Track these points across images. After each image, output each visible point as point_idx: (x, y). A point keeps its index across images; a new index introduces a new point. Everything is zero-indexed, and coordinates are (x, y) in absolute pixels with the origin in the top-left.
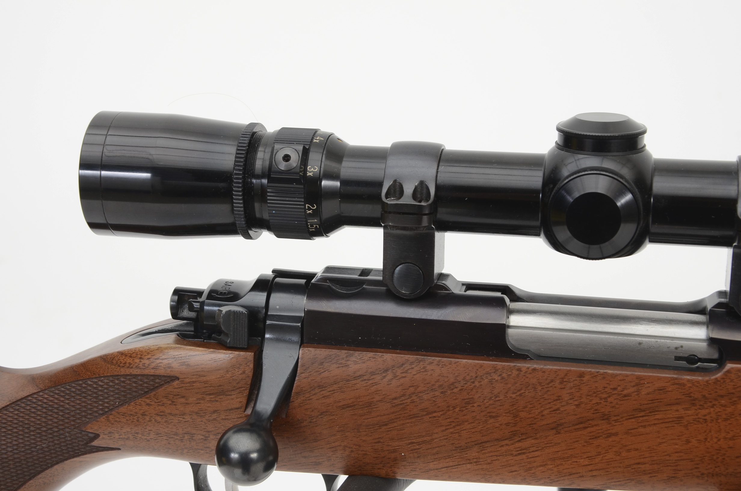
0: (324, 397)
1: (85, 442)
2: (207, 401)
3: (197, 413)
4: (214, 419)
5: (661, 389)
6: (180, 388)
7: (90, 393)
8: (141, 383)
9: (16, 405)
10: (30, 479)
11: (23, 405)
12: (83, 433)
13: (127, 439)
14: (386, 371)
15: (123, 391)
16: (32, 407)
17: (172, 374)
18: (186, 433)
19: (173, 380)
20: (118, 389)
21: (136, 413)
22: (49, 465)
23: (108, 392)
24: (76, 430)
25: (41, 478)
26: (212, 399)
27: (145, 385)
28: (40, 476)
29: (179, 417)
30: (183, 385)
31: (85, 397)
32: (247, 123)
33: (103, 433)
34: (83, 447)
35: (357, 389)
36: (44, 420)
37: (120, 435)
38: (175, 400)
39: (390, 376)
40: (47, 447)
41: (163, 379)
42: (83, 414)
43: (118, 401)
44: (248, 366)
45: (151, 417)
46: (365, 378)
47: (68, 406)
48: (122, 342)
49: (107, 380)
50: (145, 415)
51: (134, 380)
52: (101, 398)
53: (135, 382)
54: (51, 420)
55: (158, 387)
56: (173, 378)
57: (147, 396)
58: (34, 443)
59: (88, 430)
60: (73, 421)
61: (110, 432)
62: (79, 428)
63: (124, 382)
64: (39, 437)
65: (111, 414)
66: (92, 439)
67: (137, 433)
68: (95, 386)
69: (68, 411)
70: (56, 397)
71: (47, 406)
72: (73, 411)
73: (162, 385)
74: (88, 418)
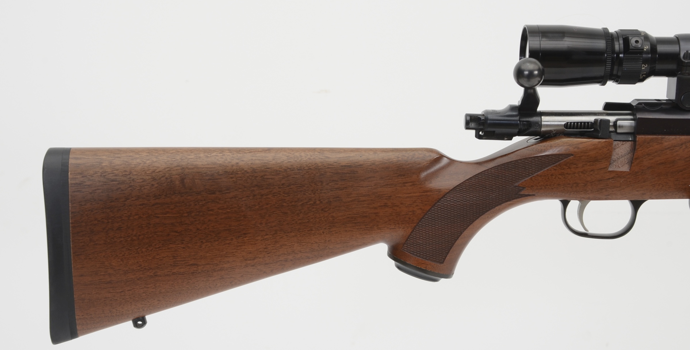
0: (650, 159)
1: (517, 192)
2: (589, 165)
3: (582, 172)
4: (591, 175)
6: (573, 160)
7: (521, 167)
8: (551, 159)
10: (482, 215)
11: (480, 176)
12: (516, 187)
13: (541, 189)
14: (682, 144)
15: (540, 164)
17: (569, 153)
18: (574, 183)
20: (537, 163)
21: (548, 175)
22: (493, 207)
23: (532, 165)
24: (512, 186)
26: (591, 164)
27: (554, 160)
28: (487, 213)
29: (572, 175)
30: (575, 158)
31: (517, 169)
32: (603, 28)
33: (527, 187)
34: (514, 195)
35: (667, 155)
36: (494, 182)
37: (537, 187)
38: (570, 166)
39: (684, 147)
40: (495, 197)
41: (564, 156)
43: (537, 169)
44: (611, 146)
45: (556, 176)
46: (671, 149)
47: (508, 174)
48: (528, 142)
49: (531, 159)
50: (553, 175)
51: (547, 158)
52: (528, 169)
53: (547, 159)
54: (498, 182)
55: (560, 160)
56: (570, 155)
57: (554, 165)
58: (488, 195)
59: (519, 186)
60: (511, 182)
61: (532, 186)
62: (514, 185)
63: (541, 159)
64: (491, 191)
65: (533, 176)
66: (520, 190)
67: (547, 185)
68: (524, 163)
69: (508, 177)
70: (500, 170)
71: (495, 175)
72: (511, 177)
73: (564, 159)
74: (520, 180)
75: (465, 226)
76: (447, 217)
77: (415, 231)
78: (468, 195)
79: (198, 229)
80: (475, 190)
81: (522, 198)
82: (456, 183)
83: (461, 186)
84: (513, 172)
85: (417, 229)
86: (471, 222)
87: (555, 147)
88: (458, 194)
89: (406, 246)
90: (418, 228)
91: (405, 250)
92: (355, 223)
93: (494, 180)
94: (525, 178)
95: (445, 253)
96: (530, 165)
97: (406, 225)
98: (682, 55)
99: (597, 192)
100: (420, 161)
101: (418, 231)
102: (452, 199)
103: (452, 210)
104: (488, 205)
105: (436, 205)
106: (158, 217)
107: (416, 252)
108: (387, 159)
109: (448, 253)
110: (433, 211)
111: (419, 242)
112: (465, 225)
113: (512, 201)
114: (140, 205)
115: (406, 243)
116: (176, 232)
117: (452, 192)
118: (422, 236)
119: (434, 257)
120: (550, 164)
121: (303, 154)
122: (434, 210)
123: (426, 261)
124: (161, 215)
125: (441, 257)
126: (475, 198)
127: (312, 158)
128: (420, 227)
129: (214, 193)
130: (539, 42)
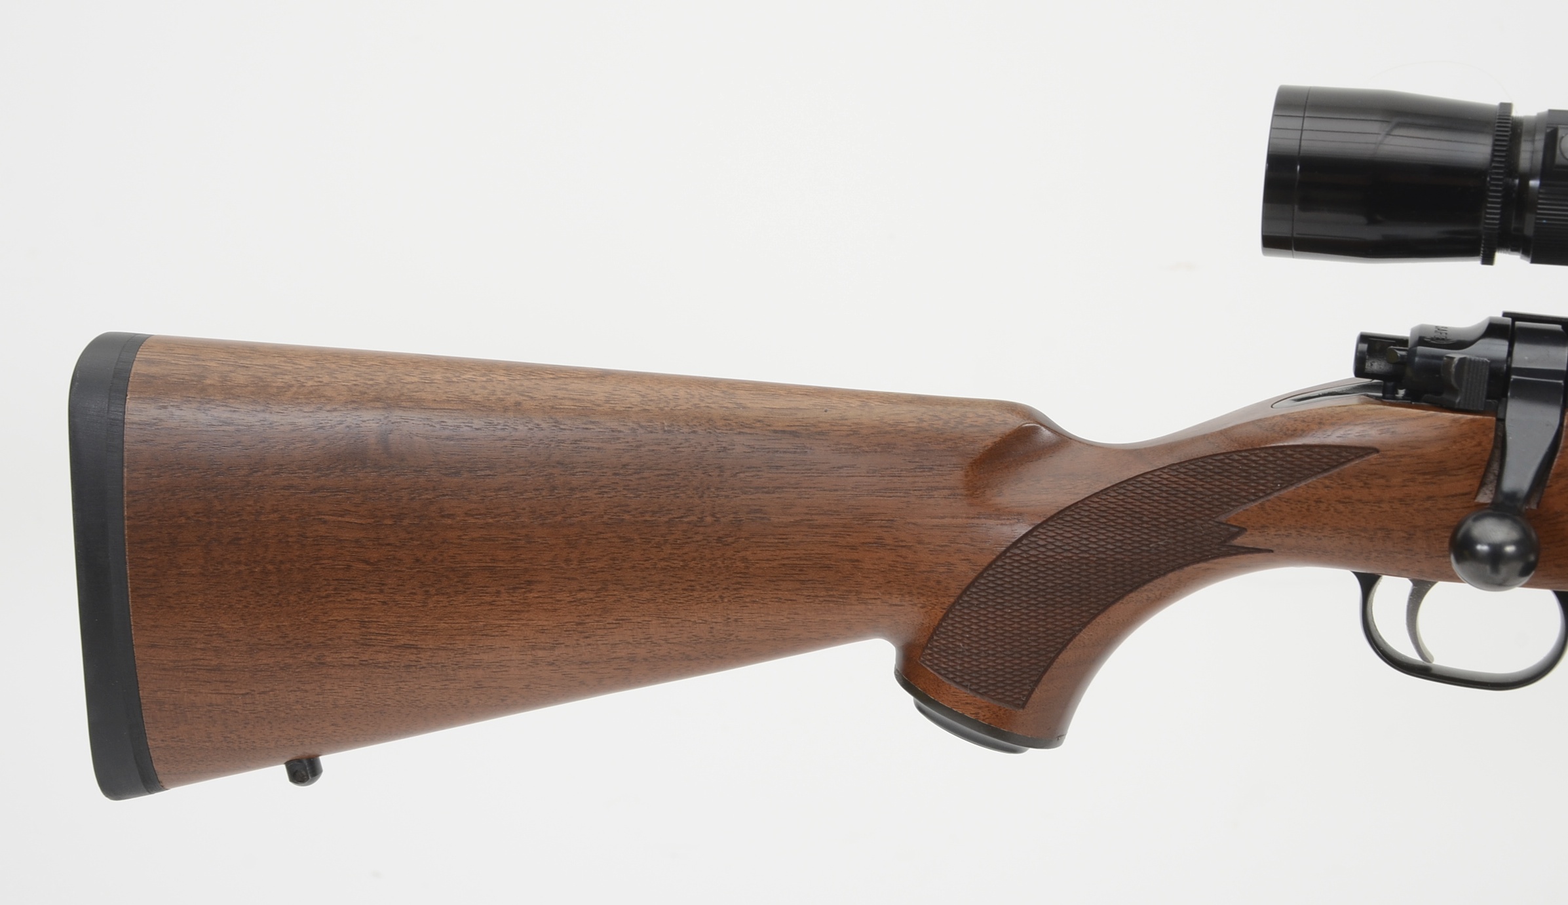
1: (1223, 539)
2: (1420, 483)
3: (1401, 500)
4: (1427, 509)
6: (1379, 464)
7: (1237, 471)
8: (1319, 457)
9: (1121, 488)
10: (1131, 591)
11: (1131, 488)
12: (1222, 526)
13: (1287, 536)
15: (1288, 469)
16: (1144, 490)
17: (1369, 444)
18: (1379, 529)
19: (1368, 454)
20: (1281, 466)
21: (1307, 499)
23: (1266, 470)
24: (1212, 523)
25: (1145, 590)
26: (1427, 481)
27: (1325, 460)
28: (1146, 587)
29: (1372, 506)
30: (1383, 460)
31: (1227, 477)
32: (1494, 103)
33: (1252, 527)
34: (1217, 547)
36: (1164, 507)
37: (1277, 531)
38: (1368, 481)
40: (1164, 546)
41: (1353, 451)
42: (1225, 500)
43: (1280, 482)
44: (1485, 436)
45: (1330, 504)
47: (1201, 489)
48: (1273, 406)
49: (1266, 453)
50: (1321, 502)
51: (1308, 453)
52: (1255, 478)
53: (1308, 456)
54: (1174, 508)
55: (1343, 463)
56: (1369, 451)
57: (1326, 474)
58: (1146, 540)
59: (1229, 523)
60: (1209, 509)
61: (1263, 526)
62: (1217, 520)
63: (1290, 456)
64: (1155, 531)
65: (1268, 501)
66: (1233, 536)
67: (1304, 528)
68: (1245, 461)
69: (1202, 496)
70: (1182, 476)
71: (1168, 489)
72: (1208, 496)
73: (1352, 460)
74: (1233, 506)
75: (1083, 617)
76: (1035, 587)
77: (951, 616)
78: (1094, 536)
79: (417, 560)
80: (1113, 524)
81: (1239, 556)
82: (1066, 499)
83: (1078, 510)
84: (1217, 483)
85: (957, 613)
86: (1100, 608)
87: (1333, 424)
88: (1068, 529)
89: (930, 654)
90: (960, 610)
91: (926, 664)
92: (803, 582)
93: (1165, 502)
94: (1245, 503)
95: (1028, 681)
96: (1261, 468)
97: (929, 599)
99: (1441, 558)
100: (977, 435)
101: (960, 617)
102: (1050, 543)
103: (1050, 572)
104: (1146, 566)
105: (1008, 554)
106: (325, 522)
107: (952, 672)
108: (891, 422)
109: (1037, 683)
110: (999, 570)
111: (959, 646)
112: (1084, 614)
113: (1211, 561)
114: (285, 488)
115: (929, 645)
116: (366, 562)
117: (1053, 523)
118: (968, 632)
119: (1000, 691)
120: (1316, 470)
121: (682, 393)
122: (1001, 566)
123: (978, 697)
124: (331, 517)
125: (1016, 691)
126: (1111, 544)
127: (703, 404)
128: (964, 607)
129: (457, 473)
130: (1300, 132)
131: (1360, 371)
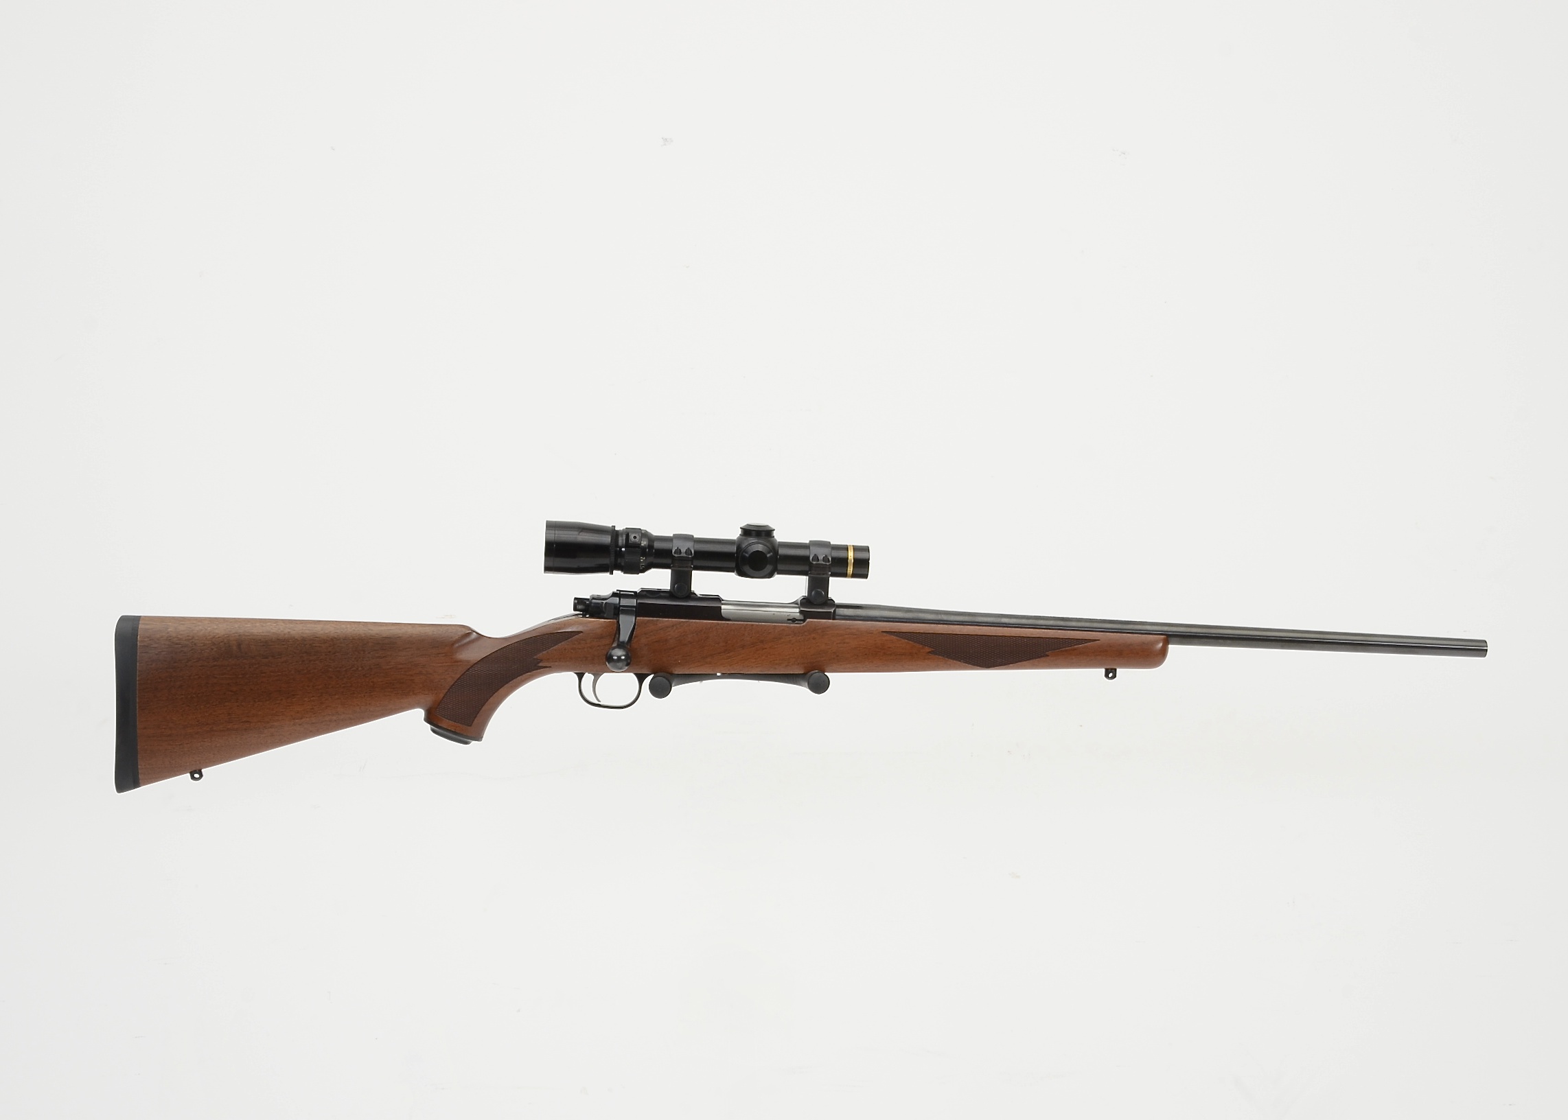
0: (647, 638)
1: (536, 665)
2: (596, 642)
3: (590, 647)
4: (599, 648)
5: (783, 630)
6: (583, 636)
7: (539, 642)
8: (565, 636)
9: (501, 650)
10: (506, 683)
11: (504, 651)
12: (535, 661)
14: (673, 626)
15: (557, 640)
16: (508, 651)
17: (583, 630)
20: (553, 639)
21: (562, 649)
22: (516, 677)
23: (550, 641)
24: (531, 660)
26: (598, 641)
28: (511, 682)
29: (582, 650)
30: (585, 635)
32: (611, 526)
33: (545, 659)
34: (534, 668)
35: (661, 634)
37: (554, 662)
38: (580, 643)
39: (675, 628)
40: (516, 668)
41: (575, 633)
42: (536, 651)
43: (554, 644)
44: (614, 624)
45: (569, 650)
46: (665, 629)
49: (548, 635)
50: (566, 650)
51: (562, 634)
52: (545, 643)
54: (519, 655)
55: (573, 637)
56: (581, 633)
58: (513, 666)
59: (539, 660)
61: (548, 659)
62: (533, 658)
63: (556, 636)
65: (550, 650)
66: (539, 663)
67: (561, 658)
68: (542, 638)
69: (529, 650)
70: (520, 646)
71: (515, 651)
72: (531, 650)
73: (576, 636)
74: (538, 653)
75: (490, 695)
76: (474, 684)
77: (446, 696)
78: (494, 666)
79: (251, 690)
80: (501, 661)
81: (541, 671)
82: (481, 656)
83: (486, 659)
84: (535, 646)
87: (568, 626)
89: (440, 712)
90: (449, 694)
91: (437, 714)
92: (394, 688)
93: (514, 655)
94: (543, 652)
95: (471, 718)
96: (547, 640)
97: (436, 693)
98: (673, 551)
99: (603, 665)
100: (452, 636)
101: (449, 697)
102: (478, 671)
103: (481, 679)
105: (465, 674)
106: (216, 678)
107: (447, 715)
108: (423, 633)
109: (475, 717)
111: (449, 706)
113: (532, 673)
114: (201, 666)
115: (440, 709)
116: (231, 691)
117: (478, 664)
118: (452, 701)
119: (463, 720)
120: (565, 640)
121: (348, 626)
122: (462, 680)
123: (456, 723)
125: (469, 720)
128: (451, 693)
129: (267, 658)
130: (556, 535)
131: (575, 609)
